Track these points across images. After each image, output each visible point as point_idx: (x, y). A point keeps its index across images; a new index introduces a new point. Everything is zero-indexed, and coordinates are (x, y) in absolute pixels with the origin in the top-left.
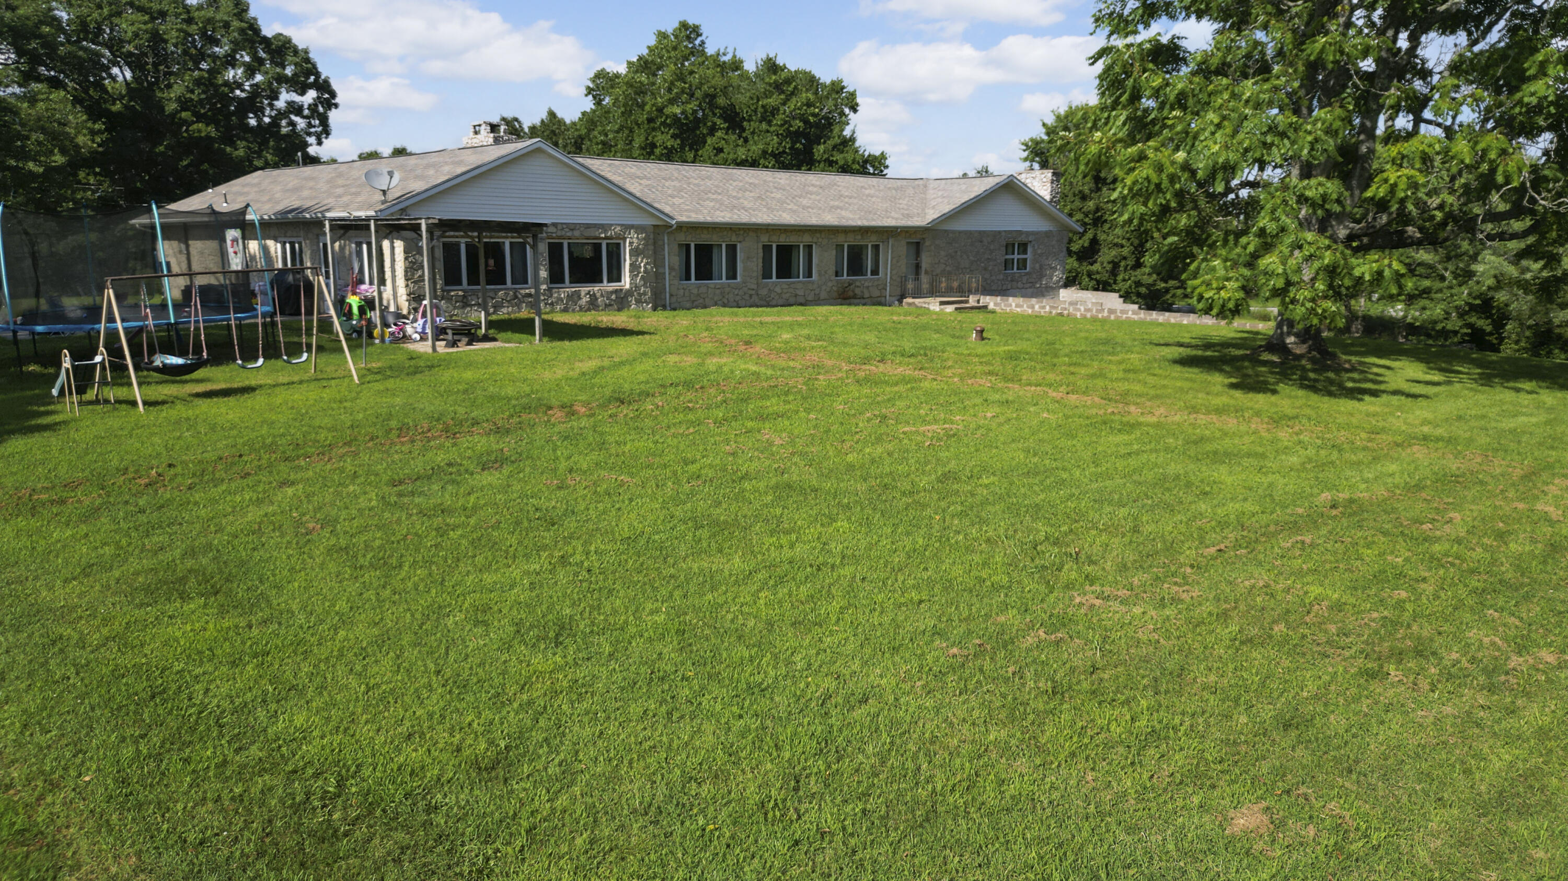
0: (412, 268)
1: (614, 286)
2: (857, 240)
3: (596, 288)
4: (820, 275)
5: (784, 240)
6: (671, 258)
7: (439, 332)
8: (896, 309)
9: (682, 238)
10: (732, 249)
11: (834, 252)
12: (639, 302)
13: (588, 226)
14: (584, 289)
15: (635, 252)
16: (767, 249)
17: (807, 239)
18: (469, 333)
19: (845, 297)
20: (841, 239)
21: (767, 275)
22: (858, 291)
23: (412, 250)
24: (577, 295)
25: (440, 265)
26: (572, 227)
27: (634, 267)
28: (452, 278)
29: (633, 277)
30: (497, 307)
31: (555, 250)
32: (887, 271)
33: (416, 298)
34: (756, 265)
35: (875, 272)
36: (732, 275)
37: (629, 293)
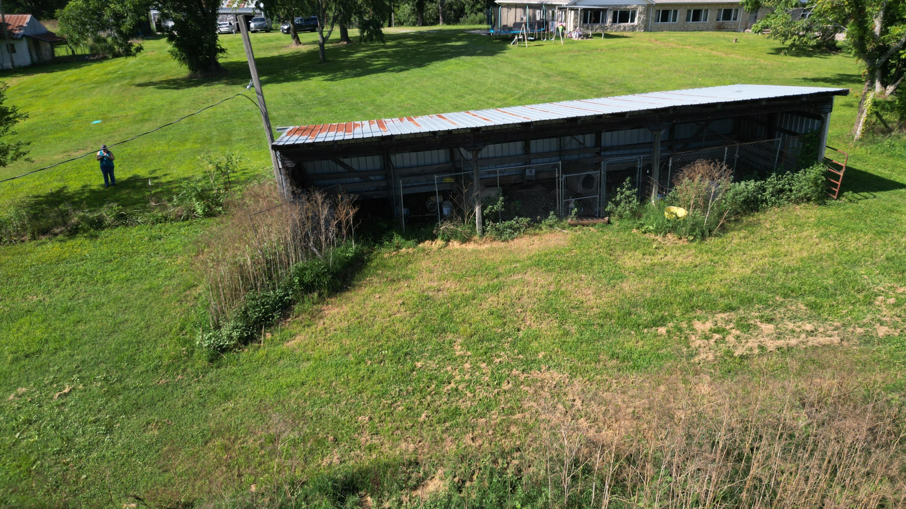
0: (575, 18)
1: (632, 24)
2: (728, 7)
3: (626, 24)
4: (710, 20)
5: (696, 8)
6: (653, 14)
7: (580, 36)
8: (741, 33)
9: (657, 8)
10: (676, 12)
11: (717, 12)
12: (639, 29)
13: (626, 5)
14: (622, 24)
15: (640, 13)
16: (689, 11)
17: (706, 7)
18: (587, 36)
19: (720, 28)
20: (720, 7)
21: (688, 20)
22: (726, 26)
23: (576, 13)
24: (620, 27)
25: (582, 18)
26: (621, 6)
27: (639, 18)
28: (585, 21)
29: (638, 21)
30: (596, 30)
31: (615, 13)
32: (740, 19)
33: (575, 27)
34: (684, 16)
35: (735, 19)
36: (674, 20)
37: (637, 26)
